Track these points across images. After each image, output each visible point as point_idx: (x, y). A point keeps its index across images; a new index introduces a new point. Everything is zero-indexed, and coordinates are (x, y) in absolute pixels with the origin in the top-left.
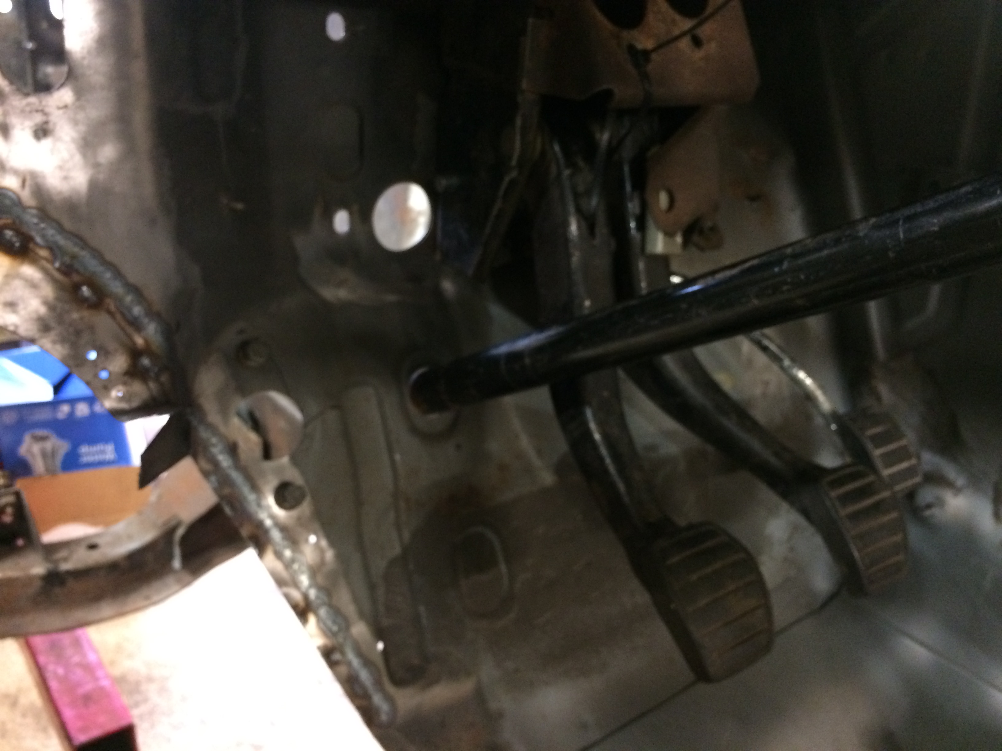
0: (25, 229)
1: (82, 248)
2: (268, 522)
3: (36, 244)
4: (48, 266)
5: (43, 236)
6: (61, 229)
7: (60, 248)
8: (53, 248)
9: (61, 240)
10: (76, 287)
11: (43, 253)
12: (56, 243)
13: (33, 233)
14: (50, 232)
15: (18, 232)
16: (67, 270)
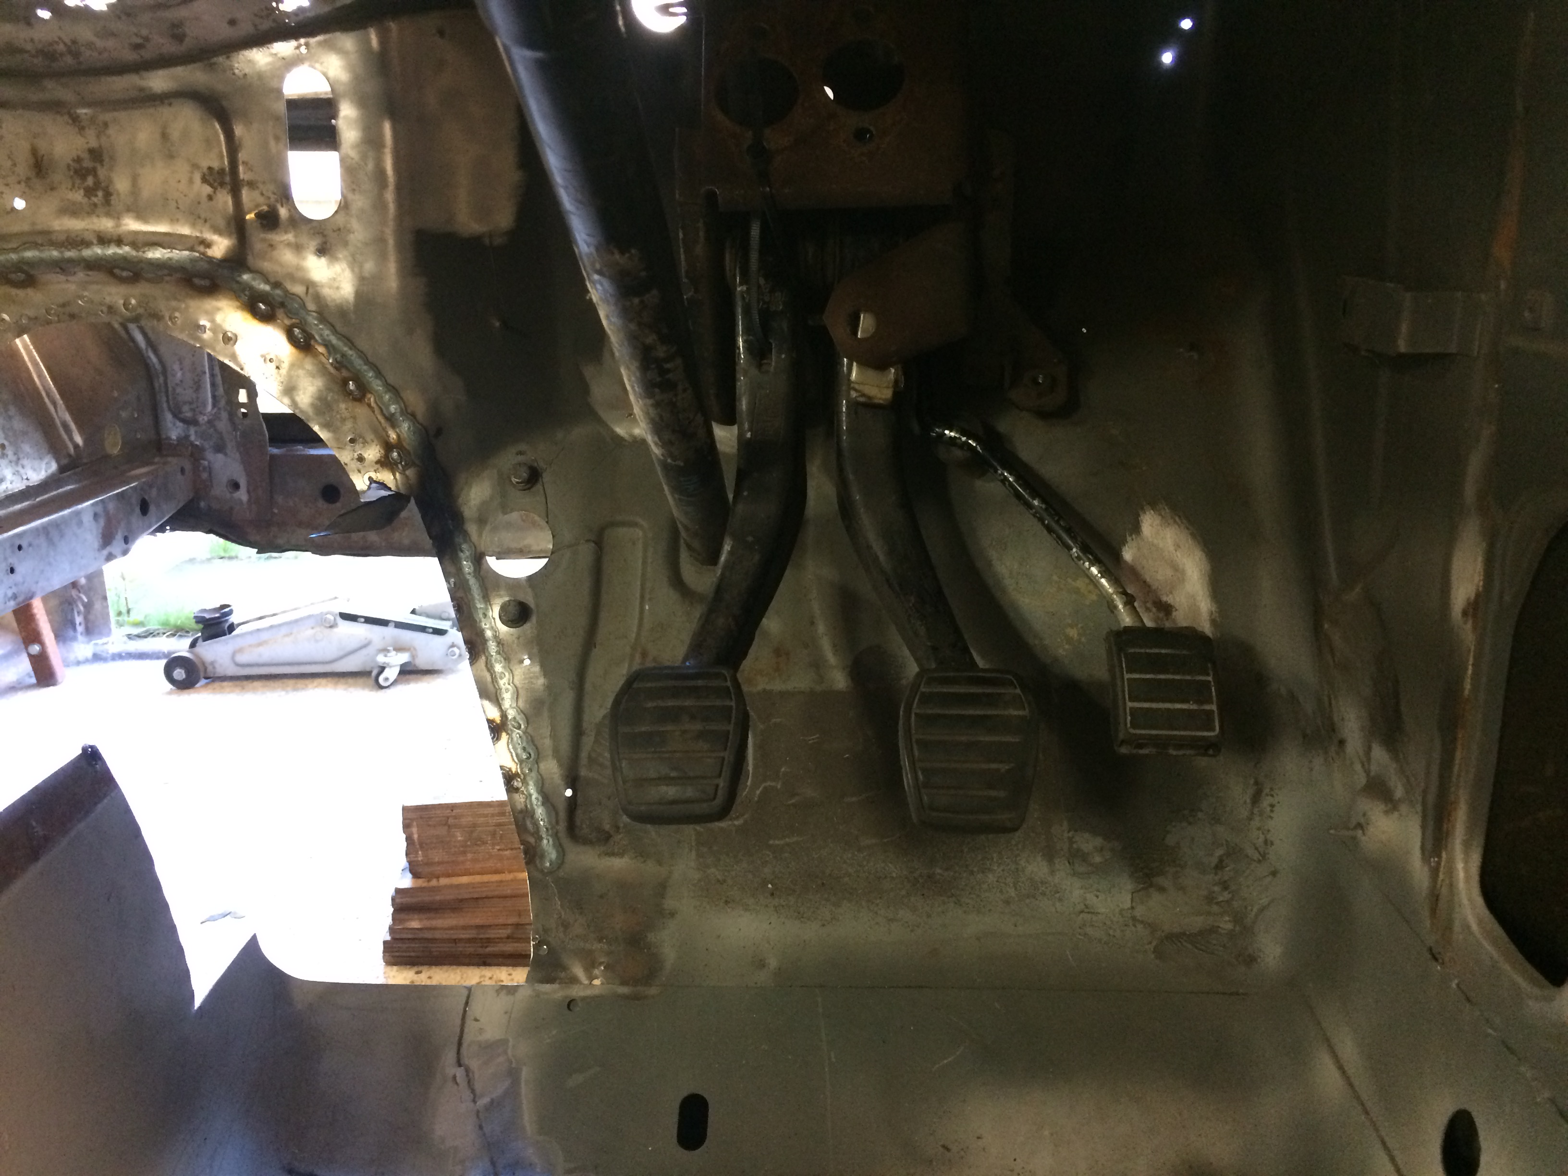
0: (308, 329)
1: (351, 349)
2: (489, 634)
3: (316, 341)
4: (324, 360)
5: (321, 335)
6: (335, 331)
7: (333, 346)
8: (327, 345)
9: (334, 340)
10: (345, 383)
11: (321, 349)
12: (330, 341)
13: (314, 333)
14: (327, 332)
15: (304, 331)
16: (339, 365)
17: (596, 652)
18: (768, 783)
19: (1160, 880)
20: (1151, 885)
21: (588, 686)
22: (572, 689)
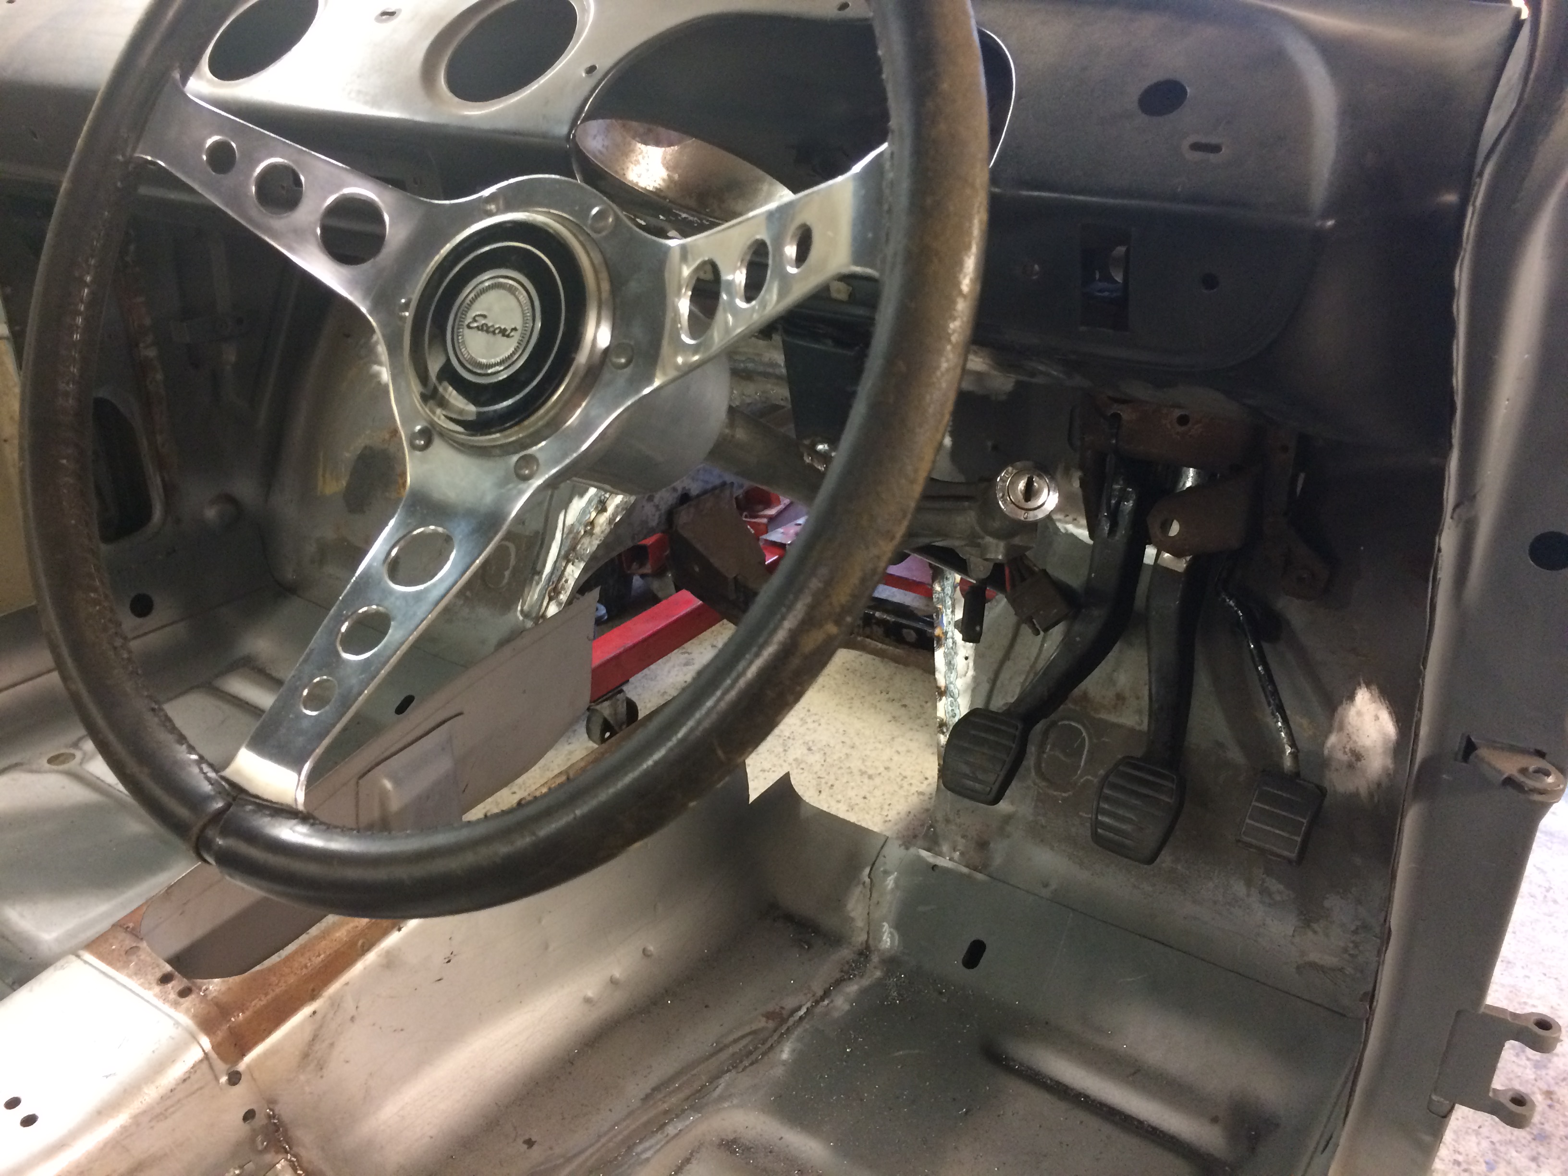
17: (1009, 664)
18: (1090, 777)
19: (1315, 926)
20: (1309, 926)
21: (998, 683)
22: (988, 682)
